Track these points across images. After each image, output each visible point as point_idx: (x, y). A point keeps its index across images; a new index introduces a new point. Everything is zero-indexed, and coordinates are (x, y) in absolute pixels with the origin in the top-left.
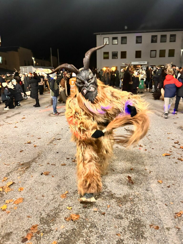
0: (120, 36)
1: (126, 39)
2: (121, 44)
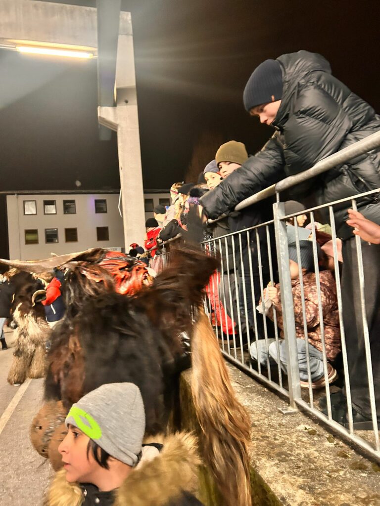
0: (60, 199)
1: (75, 204)
2: (65, 213)
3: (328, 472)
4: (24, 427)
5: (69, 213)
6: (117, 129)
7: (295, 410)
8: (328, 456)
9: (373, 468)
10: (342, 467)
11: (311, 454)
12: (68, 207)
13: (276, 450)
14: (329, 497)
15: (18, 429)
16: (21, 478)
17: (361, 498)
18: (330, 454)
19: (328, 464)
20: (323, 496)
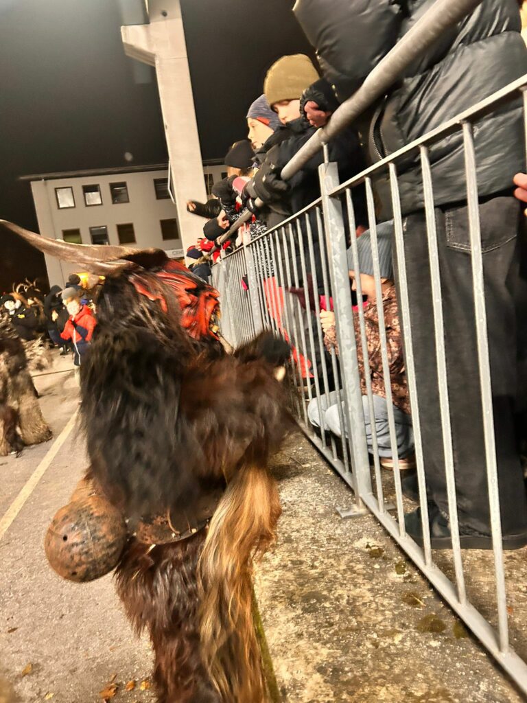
0: (104, 182)
1: (126, 189)
2: (114, 203)
3: (375, 636)
4: (47, 505)
5: (120, 202)
6: (154, 63)
7: (362, 510)
8: (386, 602)
9: (454, 630)
10: (403, 625)
11: (358, 597)
12: (118, 194)
13: (306, 590)
14: (360, 691)
15: (40, 508)
16: (34, 577)
17: (416, 696)
18: (391, 598)
19: (380, 618)
20: (351, 689)
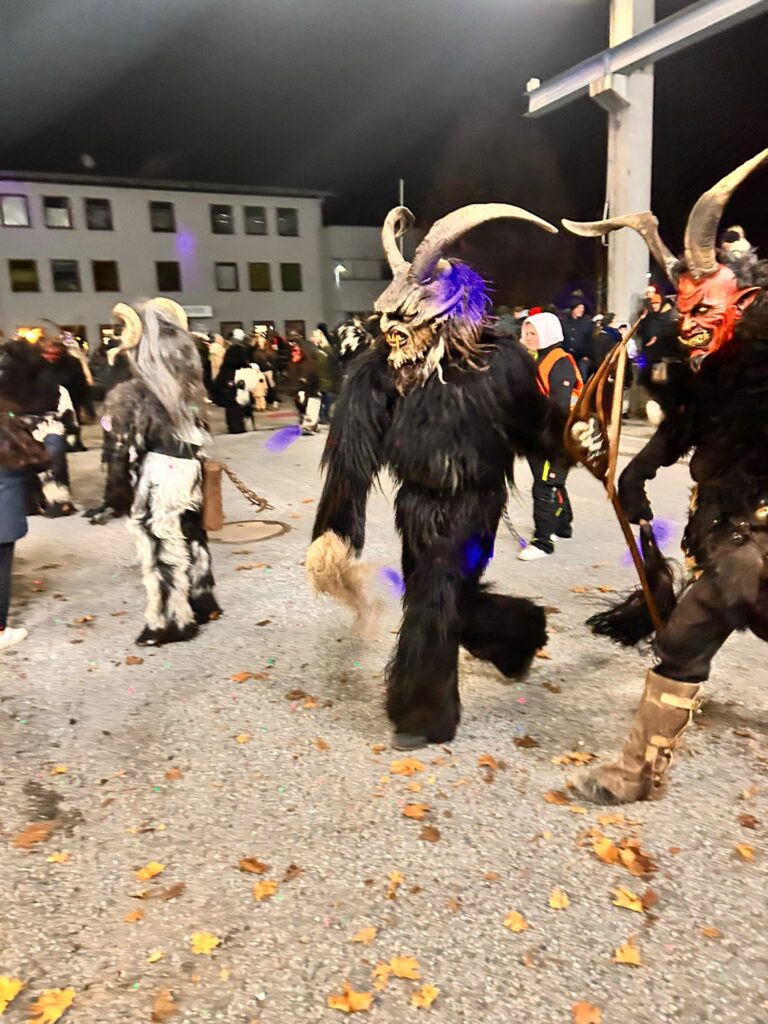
0: (77, 194)
1: (110, 210)
2: (89, 228)
5: (99, 228)
12: (99, 215)
